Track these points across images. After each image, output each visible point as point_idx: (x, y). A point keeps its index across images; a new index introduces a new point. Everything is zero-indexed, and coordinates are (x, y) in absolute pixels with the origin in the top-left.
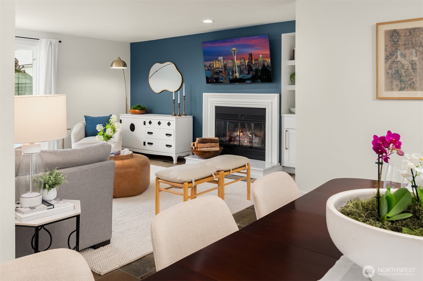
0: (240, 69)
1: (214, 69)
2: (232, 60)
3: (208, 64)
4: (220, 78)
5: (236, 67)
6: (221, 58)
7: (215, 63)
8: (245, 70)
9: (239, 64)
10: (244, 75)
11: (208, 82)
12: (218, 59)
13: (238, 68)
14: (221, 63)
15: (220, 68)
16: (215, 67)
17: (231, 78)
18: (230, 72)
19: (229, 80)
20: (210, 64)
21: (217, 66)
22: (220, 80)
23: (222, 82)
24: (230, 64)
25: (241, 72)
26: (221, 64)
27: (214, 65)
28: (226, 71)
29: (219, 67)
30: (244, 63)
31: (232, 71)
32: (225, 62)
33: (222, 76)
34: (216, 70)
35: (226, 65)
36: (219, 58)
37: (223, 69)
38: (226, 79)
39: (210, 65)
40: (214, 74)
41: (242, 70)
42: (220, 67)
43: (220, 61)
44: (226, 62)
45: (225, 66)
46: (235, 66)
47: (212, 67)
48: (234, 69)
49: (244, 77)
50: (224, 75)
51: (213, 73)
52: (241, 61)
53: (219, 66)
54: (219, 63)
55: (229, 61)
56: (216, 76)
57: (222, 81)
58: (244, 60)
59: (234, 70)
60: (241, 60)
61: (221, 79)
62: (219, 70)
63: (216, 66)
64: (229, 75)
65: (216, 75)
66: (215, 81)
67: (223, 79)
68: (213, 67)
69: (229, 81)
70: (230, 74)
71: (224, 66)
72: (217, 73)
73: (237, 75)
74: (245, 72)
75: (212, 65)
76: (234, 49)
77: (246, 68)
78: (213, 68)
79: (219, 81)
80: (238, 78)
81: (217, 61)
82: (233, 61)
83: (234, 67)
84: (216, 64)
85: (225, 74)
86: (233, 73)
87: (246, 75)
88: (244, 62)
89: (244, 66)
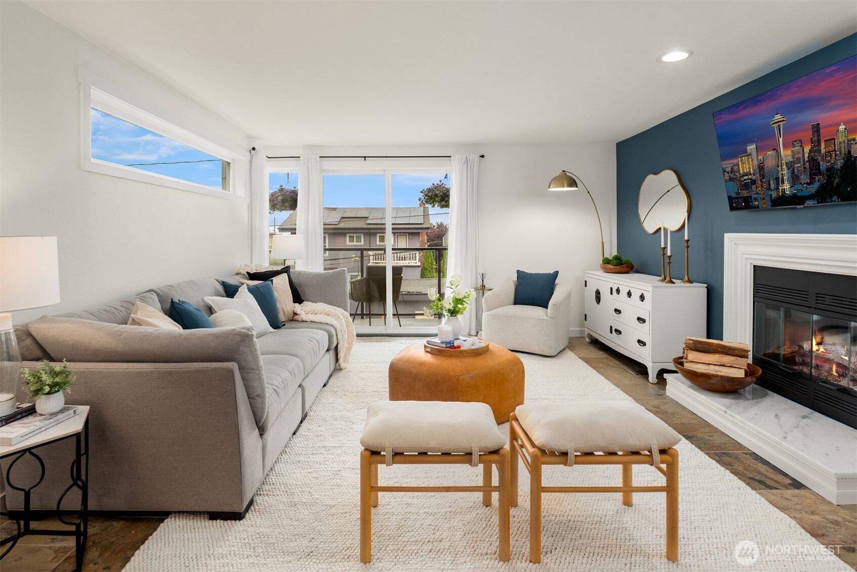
0: (793, 172)
1: (741, 177)
2: (774, 150)
3: (728, 165)
4: (754, 196)
5: (784, 167)
6: (751, 148)
7: (742, 160)
8: (803, 171)
9: (790, 159)
10: (801, 185)
11: (732, 208)
12: (747, 152)
13: (788, 169)
14: (752, 161)
15: (751, 174)
16: (741, 172)
17: (773, 196)
18: (772, 182)
19: (771, 200)
20: (732, 165)
21: (746, 169)
22: (754, 203)
23: (757, 207)
24: (770, 163)
25: (794, 179)
26: (752, 163)
27: (740, 166)
28: (763, 178)
29: (750, 171)
30: (800, 155)
31: (776, 178)
32: (761, 157)
33: (757, 193)
34: (745, 180)
35: (762, 163)
36: (748, 148)
37: (758, 175)
38: (764, 199)
39: (732, 169)
40: (741, 190)
41: (796, 173)
42: (752, 170)
43: (750, 155)
44: (763, 157)
45: (761, 167)
46: (781, 166)
47: (737, 172)
48: (780, 173)
49: (802, 191)
50: (759, 190)
51: (740, 186)
52: (793, 149)
53: (749, 168)
54: (748, 161)
55: (768, 153)
56: (745, 193)
57: (757, 203)
58: (801, 146)
59: (780, 176)
60: (794, 146)
61: (755, 199)
62: (750, 179)
63: (743, 170)
64: (770, 189)
65: (745, 190)
66: (743, 204)
67: (759, 199)
68: (739, 171)
69: (770, 204)
70: (772, 186)
71: (759, 167)
72: (746, 186)
73: (786, 186)
74: (805, 178)
75: (735, 168)
76: (778, 117)
77: (805, 168)
78: (737, 174)
79: (751, 204)
80: (787, 196)
81: (745, 156)
82: (777, 151)
83: (780, 169)
84: (743, 163)
85: (762, 186)
86: (778, 184)
87: (805, 185)
88: (801, 150)
89: (802, 164)
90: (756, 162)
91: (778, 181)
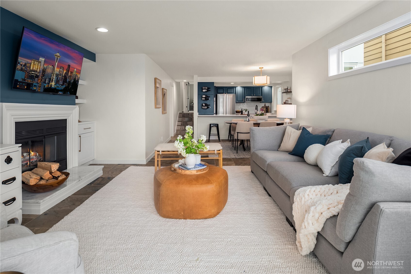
0: (57, 79)
1: (30, 71)
2: (52, 66)
4: (34, 84)
5: (55, 75)
6: (42, 59)
7: (34, 63)
8: (61, 80)
9: (58, 73)
10: (59, 85)
12: (39, 60)
13: (56, 76)
14: (40, 66)
15: (37, 72)
16: (31, 68)
17: (46, 87)
18: (47, 80)
19: (44, 88)
20: (26, 62)
21: (35, 68)
22: (33, 88)
24: (49, 71)
25: (57, 82)
26: (40, 67)
27: (32, 65)
28: (43, 76)
29: (37, 70)
30: (62, 73)
31: (50, 79)
32: (45, 66)
33: (37, 83)
34: (32, 74)
35: (45, 69)
36: (40, 58)
37: (41, 74)
38: (40, 87)
39: (25, 64)
40: (27, 78)
41: (58, 79)
42: (38, 70)
43: (40, 62)
44: (47, 67)
45: (44, 71)
46: (54, 74)
47: (28, 67)
48: (52, 77)
49: (59, 87)
50: (39, 82)
51: (27, 76)
52: (60, 69)
53: (37, 69)
54: (38, 65)
55: (50, 66)
56: (29, 81)
57: (35, 88)
58: (63, 70)
59: (52, 78)
60: (61, 68)
61: (35, 86)
62: (36, 74)
63: (33, 68)
64: (45, 83)
65: (30, 79)
66: (26, 87)
67: (38, 86)
68: (30, 67)
69: (43, 90)
70: (47, 82)
71: (43, 70)
72: (32, 77)
73: (53, 84)
74: (61, 82)
75: (28, 65)
76: (57, 54)
77: (62, 78)
78: (28, 69)
79: (31, 88)
80: (52, 88)
81: (37, 61)
82: (54, 67)
83: (53, 75)
84: (34, 64)
85: (41, 80)
86: (50, 82)
87: (60, 85)
88: (63, 71)
89: (61, 76)
90: (42, 67)
91: (50, 80)
